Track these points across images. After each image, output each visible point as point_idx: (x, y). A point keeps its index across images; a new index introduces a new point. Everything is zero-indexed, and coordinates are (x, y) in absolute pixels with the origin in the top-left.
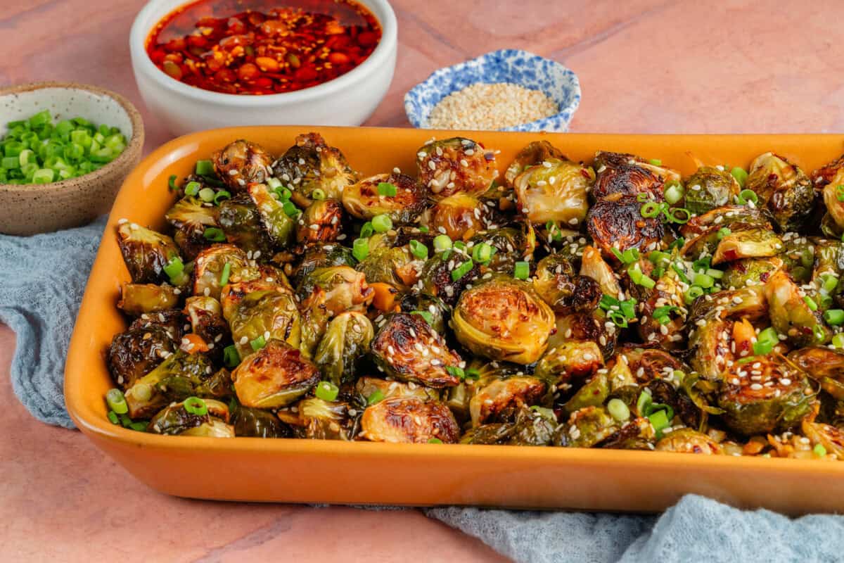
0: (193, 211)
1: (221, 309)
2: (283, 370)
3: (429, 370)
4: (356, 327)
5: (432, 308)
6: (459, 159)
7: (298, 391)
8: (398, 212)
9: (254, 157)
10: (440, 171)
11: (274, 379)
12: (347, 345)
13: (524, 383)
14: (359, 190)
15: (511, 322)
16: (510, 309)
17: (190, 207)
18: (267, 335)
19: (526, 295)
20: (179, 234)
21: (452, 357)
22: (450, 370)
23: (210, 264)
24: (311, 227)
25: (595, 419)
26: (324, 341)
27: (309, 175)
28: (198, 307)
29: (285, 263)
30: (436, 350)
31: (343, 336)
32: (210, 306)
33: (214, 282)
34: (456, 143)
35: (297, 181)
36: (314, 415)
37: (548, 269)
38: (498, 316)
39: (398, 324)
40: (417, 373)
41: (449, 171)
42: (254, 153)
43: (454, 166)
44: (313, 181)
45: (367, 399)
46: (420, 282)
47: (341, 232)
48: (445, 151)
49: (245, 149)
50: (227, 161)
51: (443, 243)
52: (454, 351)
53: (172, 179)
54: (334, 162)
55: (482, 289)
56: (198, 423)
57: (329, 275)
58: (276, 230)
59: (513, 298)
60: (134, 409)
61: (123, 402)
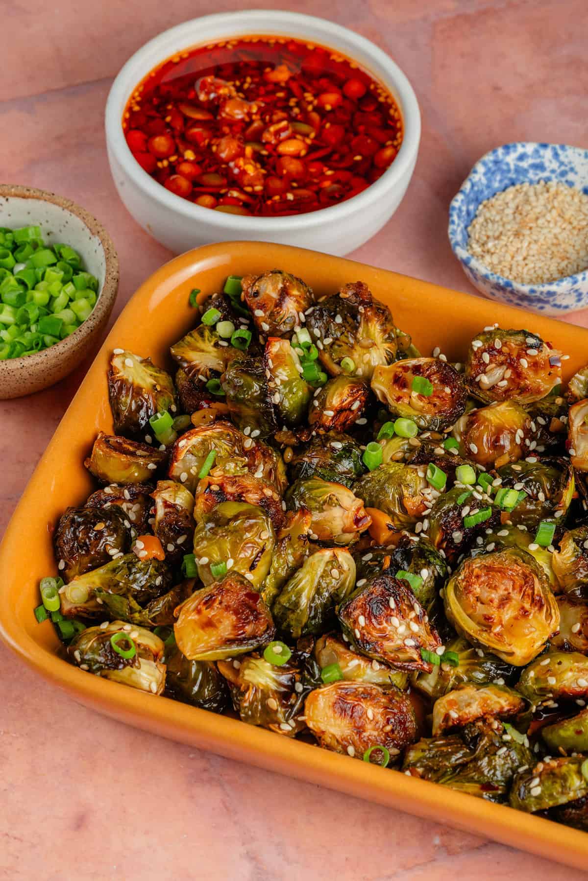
0: (203, 351)
1: (194, 504)
2: (234, 618)
3: (401, 649)
4: (335, 572)
5: (425, 573)
6: (519, 357)
7: (243, 648)
8: (428, 417)
9: (287, 299)
10: (493, 365)
11: (221, 627)
12: (318, 591)
13: (499, 703)
14: (391, 376)
15: (508, 614)
16: (512, 595)
17: (201, 345)
18: (230, 563)
19: (536, 580)
20: (181, 374)
21: (432, 638)
22: (424, 655)
23: (194, 446)
24: (325, 412)
25: (564, 778)
26: (294, 581)
27: (343, 338)
28: (167, 499)
29: (287, 446)
30: (415, 627)
31: (317, 580)
32: (181, 498)
33: (193, 471)
34: (520, 338)
35: (328, 341)
36: (255, 681)
37: (574, 540)
38: (496, 602)
39: (379, 589)
40: (385, 653)
41: (505, 367)
42: (287, 294)
43: (511, 364)
44: (345, 347)
45: (320, 670)
46: (426, 521)
47: (362, 416)
48: (505, 344)
49: (280, 286)
50: (257, 294)
51: (466, 475)
52: (436, 632)
53: (194, 292)
54: (375, 328)
55: (489, 561)
56: (121, 666)
57: (326, 493)
58: (287, 404)
59: (519, 581)
60: (67, 607)
61: (56, 598)
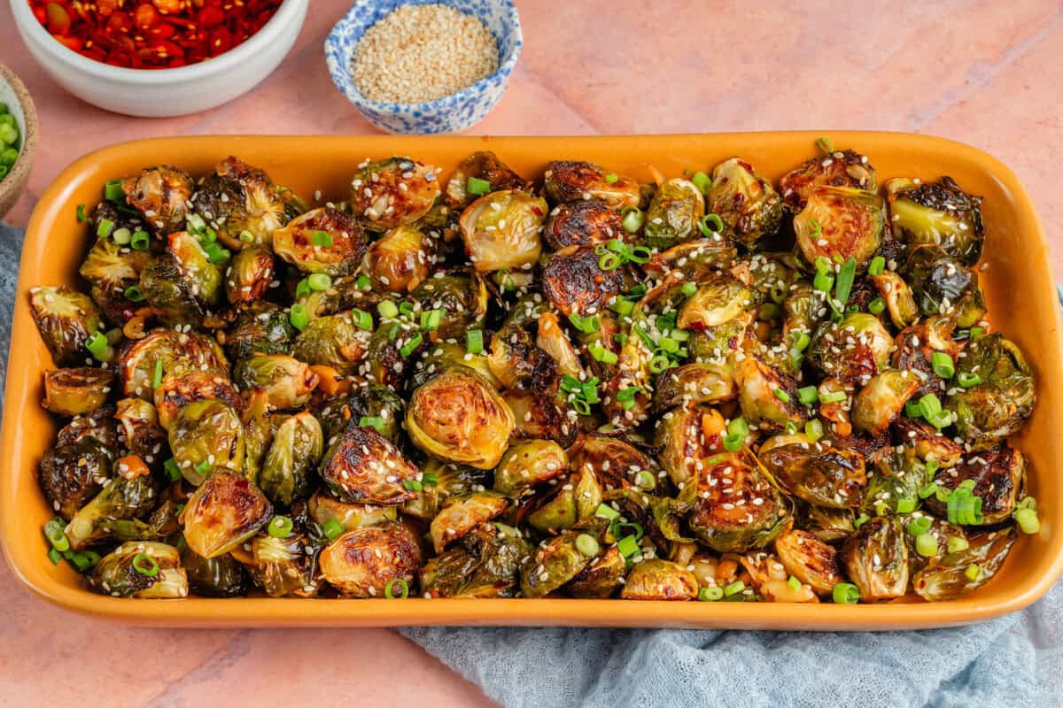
0: (109, 264)
1: (157, 414)
2: (233, 508)
3: (385, 488)
4: (305, 437)
5: (384, 413)
6: (397, 183)
7: (251, 533)
8: (336, 265)
9: (171, 193)
10: (376, 197)
11: (225, 520)
12: (296, 459)
13: (486, 509)
14: (290, 238)
15: (469, 427)
16: (466, 409)
17: (107, 259)
18: (211, 459)
19: (483, 389)
20: (97, 291)
21: (408, 469)
22: (407, 486)
23: (140, 361)
24: (244, 290)
25: (564, 558)
26: (271, 457)
27: (235, 214)
28: (133, 416)
29: (217, 330)
30: (391, 464)
31: (291, 449)
32: (144, 412)
33: (147, 383)
34: (393, 166)
35: (221, 221)
36: (270, 558)
37: (502, 339)
38: (455, 420)
39: (350, 442)
40: (373, 496)
41: (386, 195)
42: (170, 188)
43: (393, 190)
44: (239, 222)
45: (322, 528)
46: (367, 363)
47: (274, 280)
48: (381, 176)
49: (160, 182)
50: (141, 196)
51: (388, 309)
52: (410, 462)
53: (79, 208)
54: (261, 196)
55: (436, 385)
56: (150, 584)
57: (271, 366)
58: (205, 292)
59: (469, 394)
60: (75, 543)
61: (64, 539)
